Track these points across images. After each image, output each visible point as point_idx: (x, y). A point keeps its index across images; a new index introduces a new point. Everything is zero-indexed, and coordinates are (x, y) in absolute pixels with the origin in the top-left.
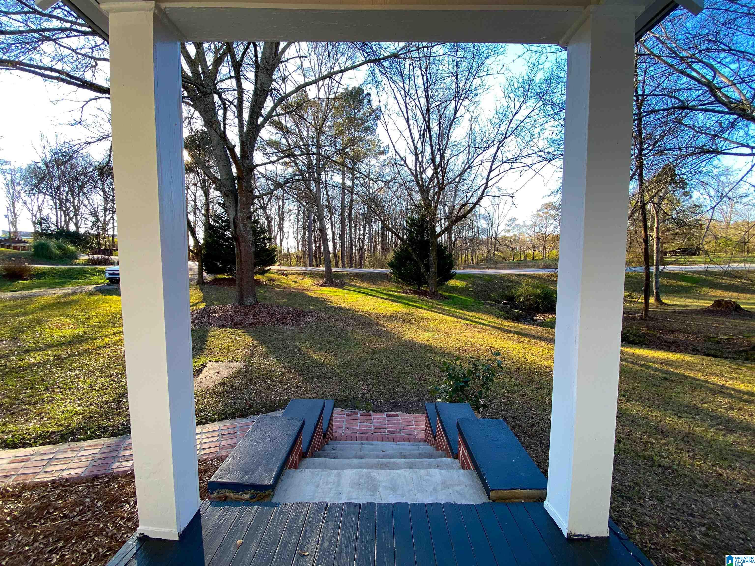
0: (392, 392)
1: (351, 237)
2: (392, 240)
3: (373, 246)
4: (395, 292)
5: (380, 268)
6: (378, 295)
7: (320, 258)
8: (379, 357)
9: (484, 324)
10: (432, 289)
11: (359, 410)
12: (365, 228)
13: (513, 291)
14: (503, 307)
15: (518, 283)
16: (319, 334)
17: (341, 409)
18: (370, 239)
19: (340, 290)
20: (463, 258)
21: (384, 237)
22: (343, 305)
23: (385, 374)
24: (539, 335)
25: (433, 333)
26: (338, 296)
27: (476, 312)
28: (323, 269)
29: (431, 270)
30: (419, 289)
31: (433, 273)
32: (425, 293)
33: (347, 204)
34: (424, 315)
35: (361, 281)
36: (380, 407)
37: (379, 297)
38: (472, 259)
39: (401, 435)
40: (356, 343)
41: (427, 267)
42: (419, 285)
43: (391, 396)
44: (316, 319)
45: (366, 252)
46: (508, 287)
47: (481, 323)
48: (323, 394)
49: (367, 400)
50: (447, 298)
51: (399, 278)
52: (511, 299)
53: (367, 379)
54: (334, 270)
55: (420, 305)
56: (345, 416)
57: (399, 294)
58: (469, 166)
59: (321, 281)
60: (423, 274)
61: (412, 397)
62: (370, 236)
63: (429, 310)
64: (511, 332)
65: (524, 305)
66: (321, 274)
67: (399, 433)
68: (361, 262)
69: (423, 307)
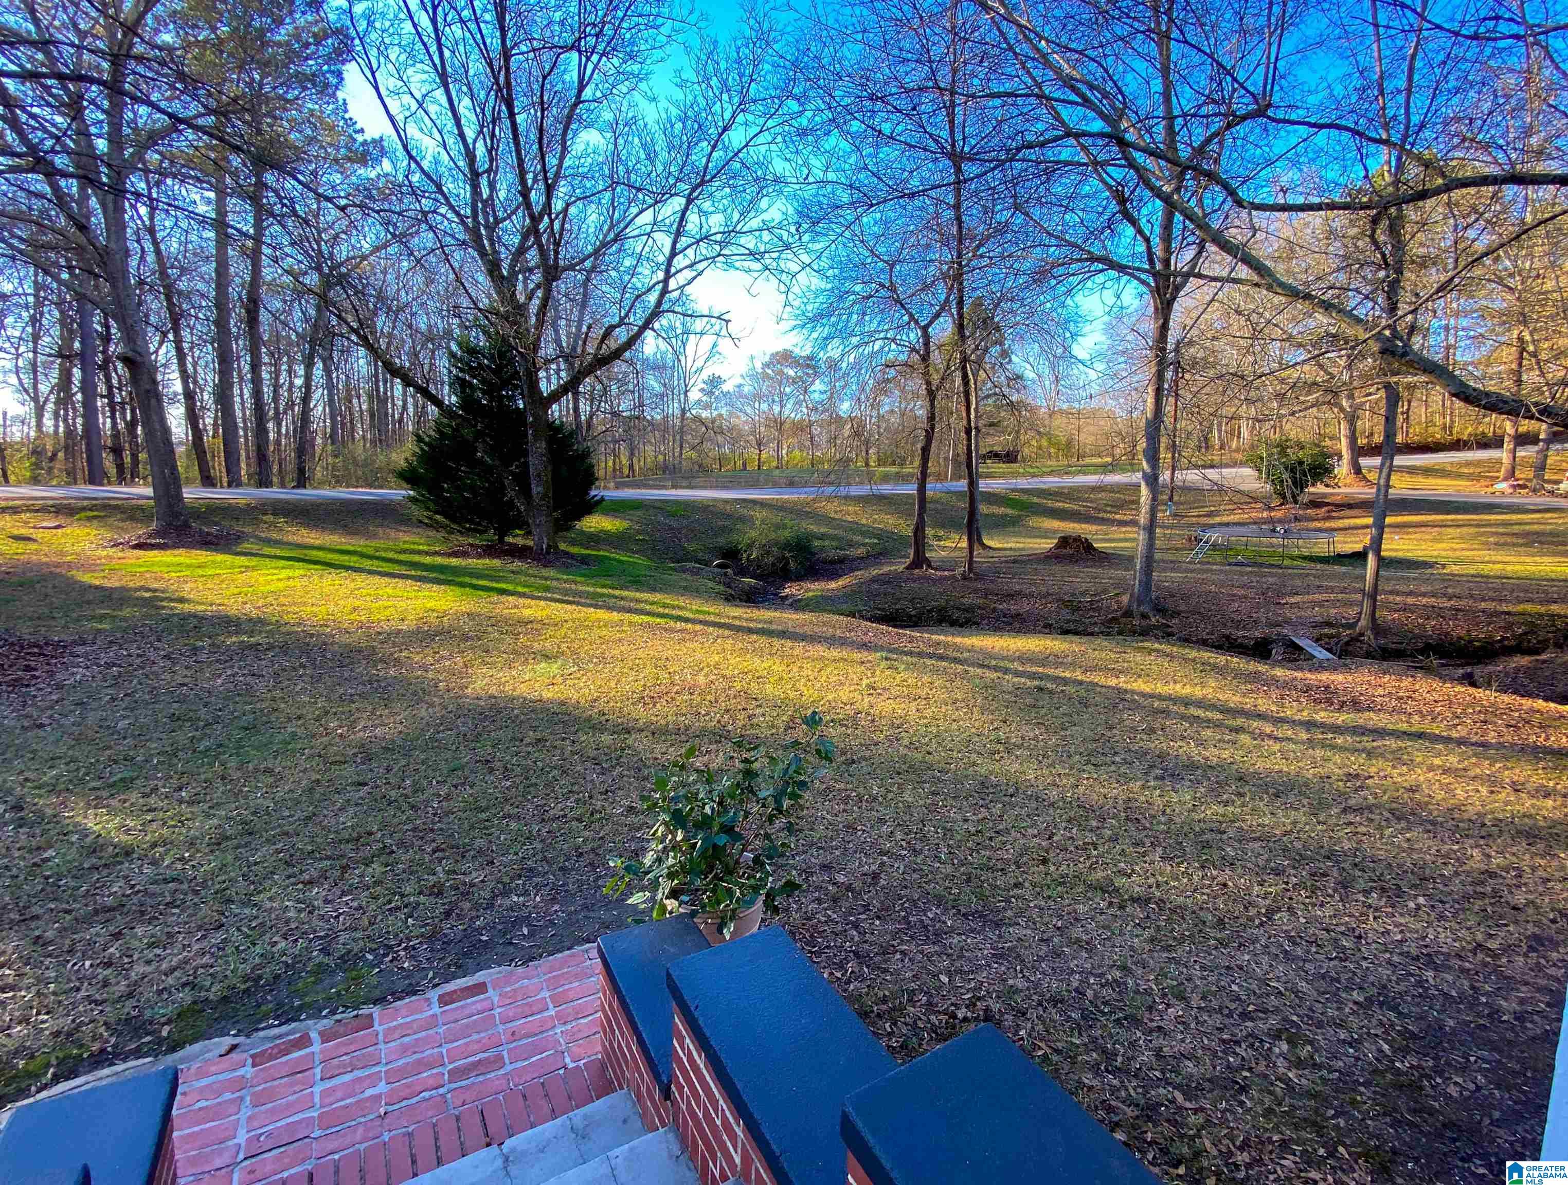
0: (451, 896)
1: (257, 394)
2: (405, 407)
3: (343, 425)
4: (427, 553)
5: (370, 486)
6: (367, 564)
7: (134, 456)
8: (388, 770)
9: (687, 620)
10: (541, 539)
11: (317, 1015)
12: (309, 366)
13: (735, 537)
14: (718, 574)
15: (742, 519)
16: (122, 724)
17: (228, 1041)
18: (331, 401)
19: (220, 557)
20: (610, 463)
21: (380, 401)
22: (234, 607)
23: (415, 829)
24: (808, 630)
25: (560, 662)
26: (213, 576)
27: (661, 591)
28: (149, 491)
29: (537, 489)
30: (501, 540)
31: (542, 499)
32: (520, 553)
33: (236, 290)
34: (527, 613)
35: (307, 526)
36: (409, 974)
37: (370, 572)
38: (631, 467)
39: (509, 1068)
40: (294, 734)
41: (523, 480)
42: (502, 534)
43: (448, 914)
44: (109, 665)
45: (319, 441)
46: (723, 529)
47: (679, 618)
48: (130, 995)
49: (349, 960)
50: (584, 560)
51: (437, 512)
52: (731, 555)
53: (344, 868)
54: (192, 493)
55: (510, 587)
56: (248, 1071)
57: (439, 560)
58: (617, 235)
59: (140, 531)
60: (511, 501)
61: (526, 893)
62: (331, 395)
63: (539, 598)
64: (750, 631)
65: (759, 566)
66: (140, 508)
67: (498, 1061)
68: (301, 471)
69: (520, 589)
